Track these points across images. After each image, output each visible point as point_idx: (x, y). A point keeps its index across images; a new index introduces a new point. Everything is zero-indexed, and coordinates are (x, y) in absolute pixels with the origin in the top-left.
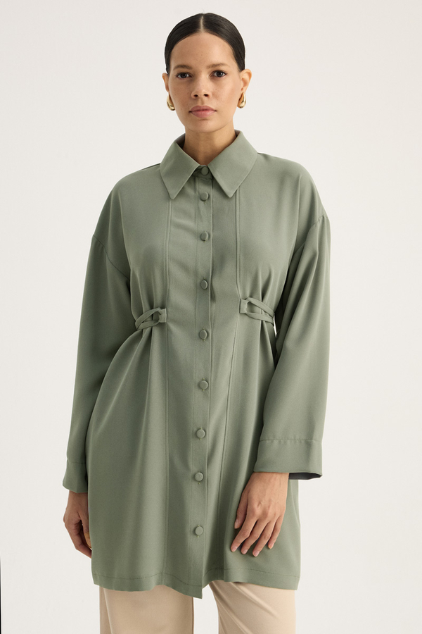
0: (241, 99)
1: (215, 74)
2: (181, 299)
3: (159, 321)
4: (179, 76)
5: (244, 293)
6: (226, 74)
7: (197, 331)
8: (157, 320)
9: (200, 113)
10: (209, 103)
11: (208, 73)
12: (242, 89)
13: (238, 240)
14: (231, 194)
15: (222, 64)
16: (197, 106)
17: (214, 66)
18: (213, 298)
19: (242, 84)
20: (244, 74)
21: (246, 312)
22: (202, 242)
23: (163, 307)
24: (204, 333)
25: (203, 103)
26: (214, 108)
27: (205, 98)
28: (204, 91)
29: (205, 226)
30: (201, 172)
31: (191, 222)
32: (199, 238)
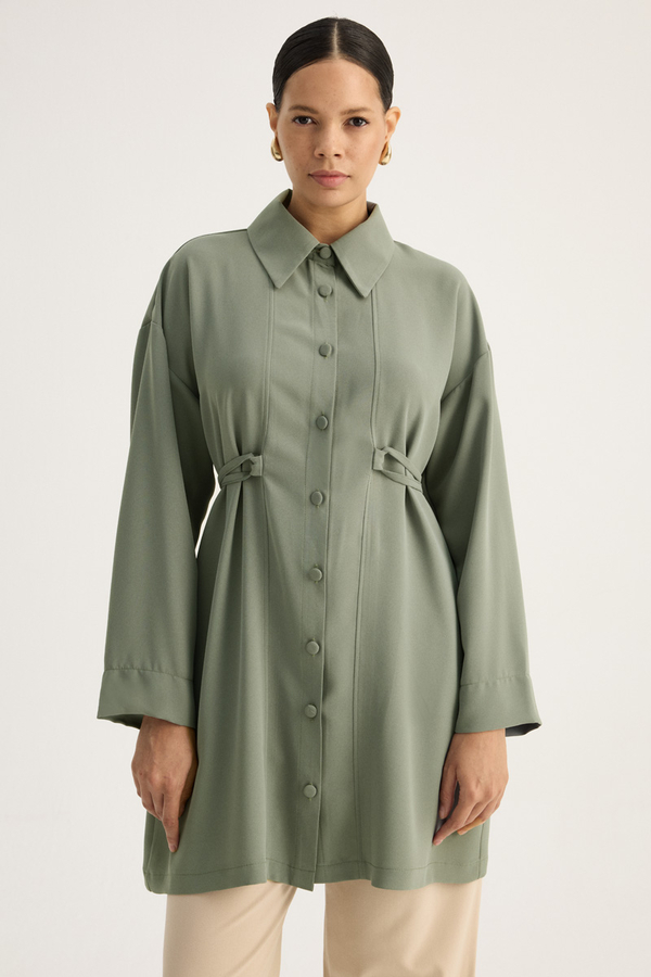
0: (385, 151)
1: (351, 122)
2: (286, 443)
3: (253, 474)
4: (297, 120)
5: (381, 440)
6: (367, 123)
7: (308, 494)
8: (249, 472)
9: (325, 180)
10: (340, 166)
11: (342, 121)
12: (386, 137)
13: (378, 360)
14: (365, 293)
15: (364, 109)
16: (323, 171)
17: (352, 111)
18: (336, 442)
19: (387, 129)
20: (390, 115)
21: (381, 468)
22: (321, 358)
23: (257, 453)
24: (318, 496)
25: (331, 166)
26: (347, 174)
27: (335, 160)
28: (334, 149)
29: (327, 334)
30: (319, 254)
31: (304, 327)
32: (317, 352)
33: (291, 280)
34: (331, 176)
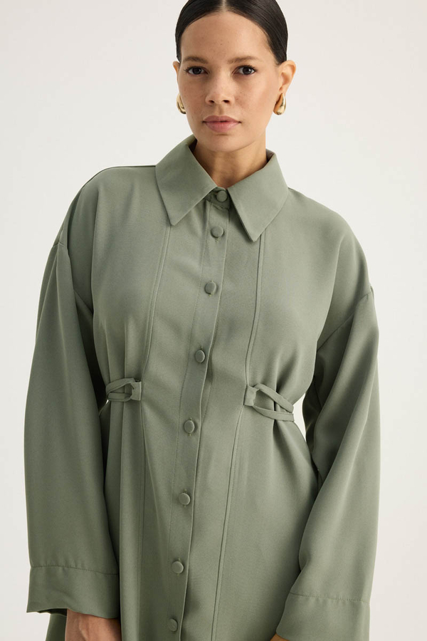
0: (279, 102)
1: (241, 71)
3: (132, 397)
4: (191, 71)
5: (254, 378)
6: (255, 71)
7: (181, 421)
8: (130, 394)
9: (216, 126)
10: (231, 113)
11: (231, 69)
12: (281, 89)
13: (258, 303)
14: (254, 238)
15: (250, 58)
16: (214, 117)
17: (238, 60)
18: (210, 376)
19: (281, 80)
20: (285, 68)
21: (252, 404)
22: (207, 295)
23: (138, 379)
24: (190, 424)
25: (221, 111)
26: (237, 119)
27: (225, 106)
28: (223, 96)
29: (213, 272)
30: (216, 197)
31: (194, 264)
32: (203, 289)
33: (188, 218)
34: (222, 122)
